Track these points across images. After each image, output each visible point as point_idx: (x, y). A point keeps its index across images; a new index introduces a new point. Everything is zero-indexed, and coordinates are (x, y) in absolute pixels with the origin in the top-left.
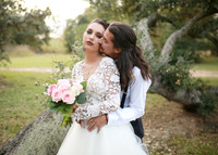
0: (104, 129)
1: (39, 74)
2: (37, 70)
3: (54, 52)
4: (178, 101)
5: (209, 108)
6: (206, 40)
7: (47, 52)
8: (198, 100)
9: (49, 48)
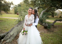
0: (31, 26)
1: (9, 19)
2: (8, 18)
3: (11, 13)
4: (43, 25)
5: (49, 27)
6: (50, 13)
7: (9, 13)
8: (47, 26)
9: (10, 12)
